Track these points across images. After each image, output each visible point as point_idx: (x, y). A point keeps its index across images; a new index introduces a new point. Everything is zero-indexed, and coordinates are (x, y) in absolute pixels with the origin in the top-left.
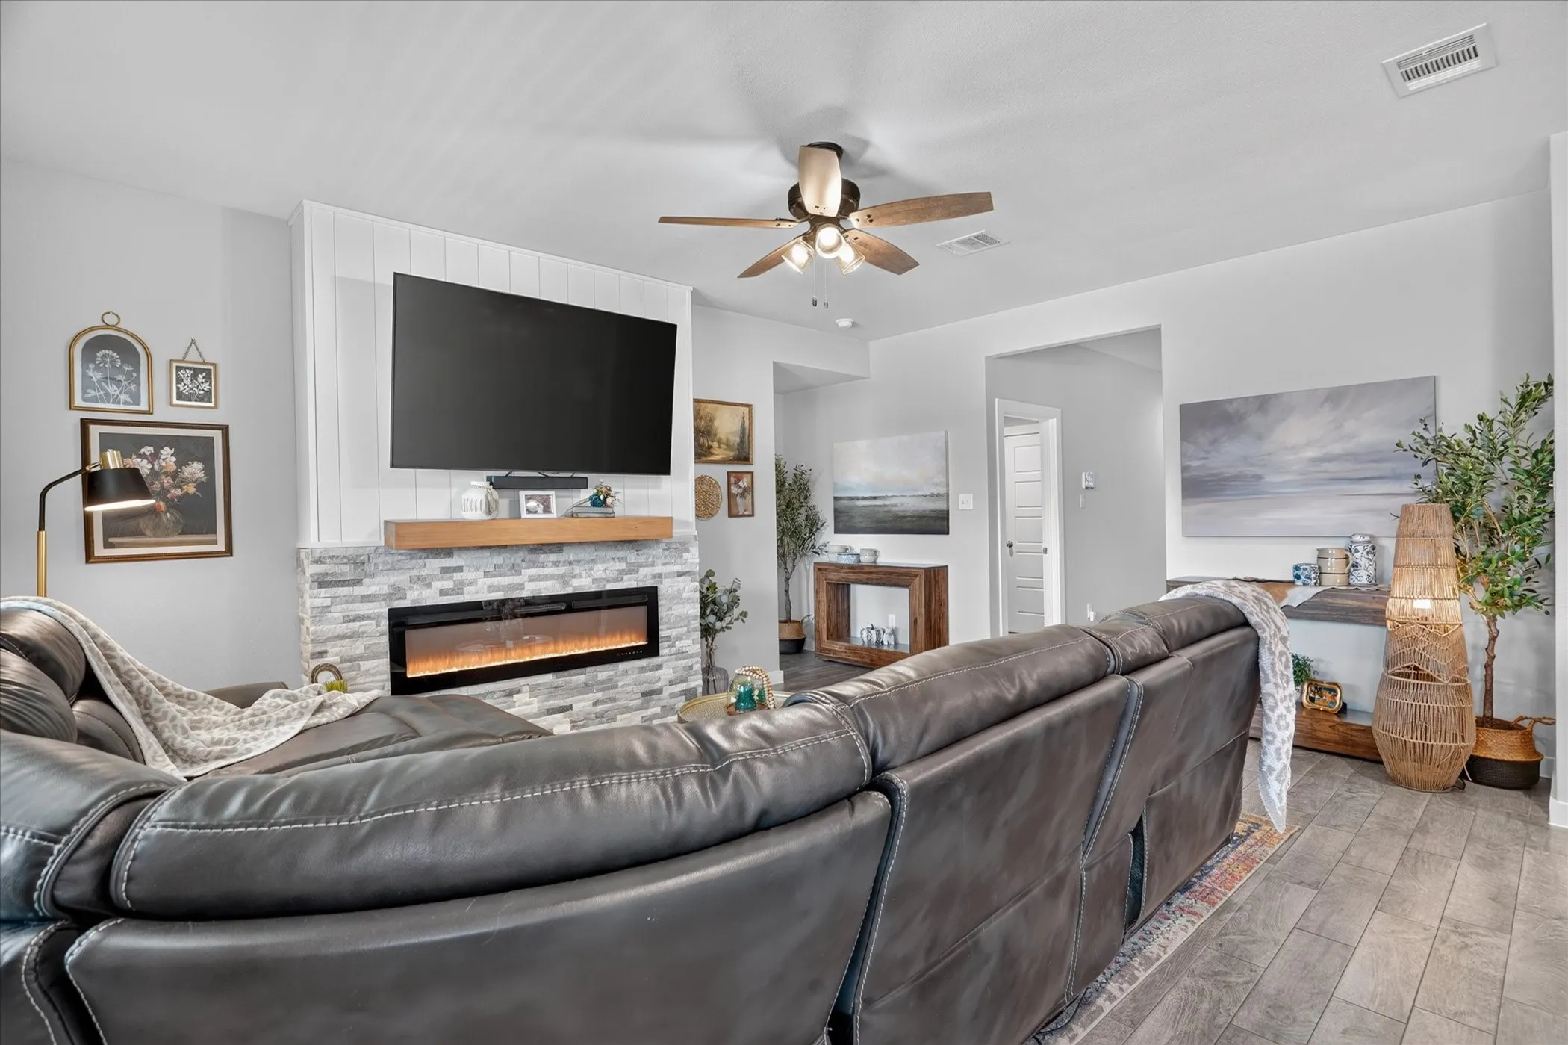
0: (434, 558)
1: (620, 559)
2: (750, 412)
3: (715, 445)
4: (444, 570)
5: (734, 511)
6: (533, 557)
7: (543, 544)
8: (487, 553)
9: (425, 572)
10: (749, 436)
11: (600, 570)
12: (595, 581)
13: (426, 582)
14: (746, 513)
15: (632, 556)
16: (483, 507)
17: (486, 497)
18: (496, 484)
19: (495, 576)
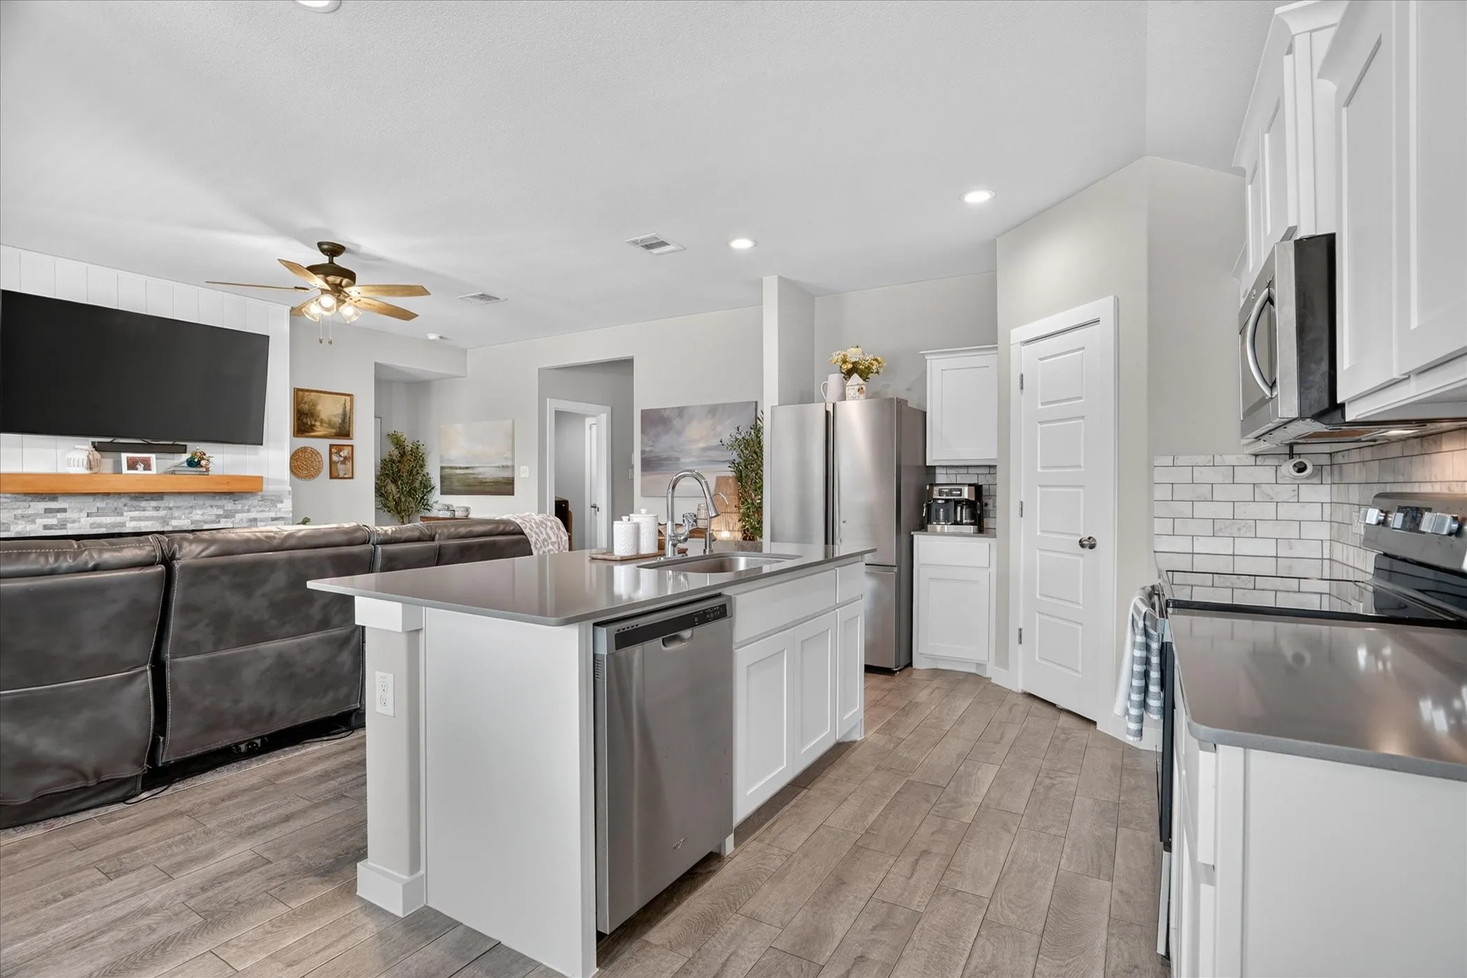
0: (38, 501)
1: (218, 507)
2: (352, 401)
3: (318, 424)
4: (48, 511)
5: (334, 475)
6: (135, 503)
7: (144, 493)
8: (90, 499)
9: (30, 511)
10: (350, 418)
11: (198, 515)
12: (192, 523)
13: (31, 519)
14: (345, 476)
15: (229, 505)
16: (85, 463)
17: (88, 457)
18: (98, 447)
19: (97, 516)
